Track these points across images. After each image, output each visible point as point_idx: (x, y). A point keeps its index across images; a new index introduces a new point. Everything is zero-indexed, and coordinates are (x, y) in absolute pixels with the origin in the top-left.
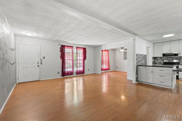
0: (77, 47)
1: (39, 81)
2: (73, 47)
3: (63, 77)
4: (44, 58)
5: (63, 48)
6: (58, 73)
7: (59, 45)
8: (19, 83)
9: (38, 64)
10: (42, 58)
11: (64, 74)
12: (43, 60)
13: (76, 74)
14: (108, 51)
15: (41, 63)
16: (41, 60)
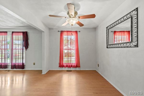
14: (76, 32)
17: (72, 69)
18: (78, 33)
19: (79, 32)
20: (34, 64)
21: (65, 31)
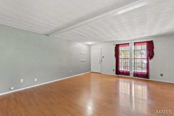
0: (135, 43)
1: (100, 73)
2: (130, 44)
3: (117, 75)
4: (103, 57)
6: (114, 70)
7: (114, 45)
9: (100, 62)
10: (102, 57)
11: (118, 72)
12: (103, 58)
13: (134, 76)
15: (102, 61)
16: (102, 58)
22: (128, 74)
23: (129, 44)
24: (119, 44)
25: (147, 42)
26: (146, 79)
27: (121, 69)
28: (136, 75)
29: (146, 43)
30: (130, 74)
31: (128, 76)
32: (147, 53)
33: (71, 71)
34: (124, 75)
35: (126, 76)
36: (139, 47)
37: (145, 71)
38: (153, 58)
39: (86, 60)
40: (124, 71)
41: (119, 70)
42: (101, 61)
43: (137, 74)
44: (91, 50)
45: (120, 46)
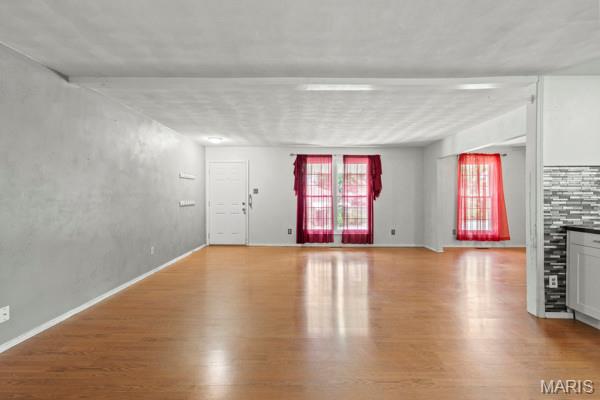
0: (345, 157)
1: (244, 246)
2: (333, 158)
3: (300, 245)
4: (256, 191)
5: (301, 161)
6: (290, 232)
7: (292, 155)
8: (211, 245)
9: (243, 207)
10: (251, 192)
11: (303, 236)
12: (254, 196)
13: (343, 242)
14: (497, 156)
15: (250, 205)
16: (250, 196)
17: (484, 244)
18: (502, 158)
19: (505, 155)
20: (393, 232)
21: (470, 154)
22: (327, 237)
23: (331, 156)
24: (306, 156)
25: (369, 157)
26: (368, 245)
27: (312, 227)
28: (348, 238)
29: (367, 160)
30: (335, 238)
31: (329, 245)
32: (369, 183)
33: (153, 248)
34: (318, 241)
35: (324, 245)
36: (352, 168)
37: (364, 227)
38: (381, 194)
39: (193, 202)
40: (319, 231)
41: (306, 230)
42: (247, 207)
43: (349, 235)
44: (207, 164)
45: (308, 159)
